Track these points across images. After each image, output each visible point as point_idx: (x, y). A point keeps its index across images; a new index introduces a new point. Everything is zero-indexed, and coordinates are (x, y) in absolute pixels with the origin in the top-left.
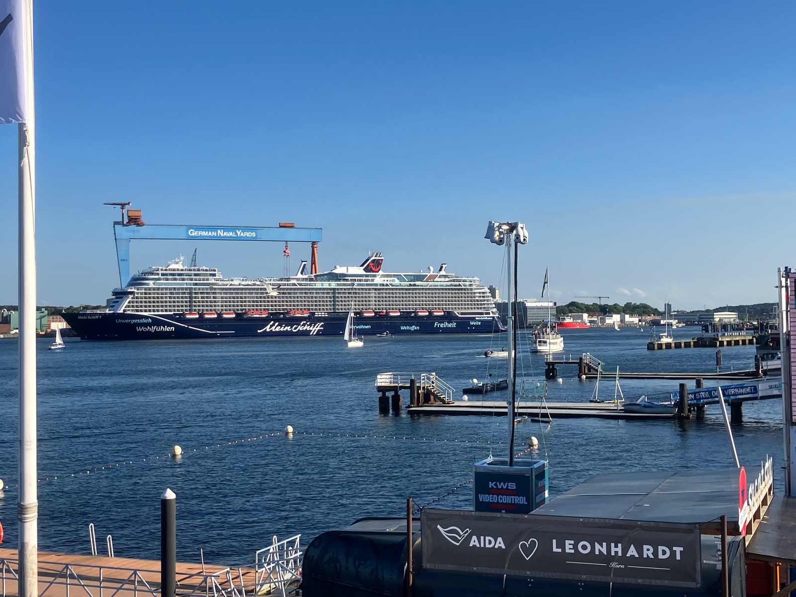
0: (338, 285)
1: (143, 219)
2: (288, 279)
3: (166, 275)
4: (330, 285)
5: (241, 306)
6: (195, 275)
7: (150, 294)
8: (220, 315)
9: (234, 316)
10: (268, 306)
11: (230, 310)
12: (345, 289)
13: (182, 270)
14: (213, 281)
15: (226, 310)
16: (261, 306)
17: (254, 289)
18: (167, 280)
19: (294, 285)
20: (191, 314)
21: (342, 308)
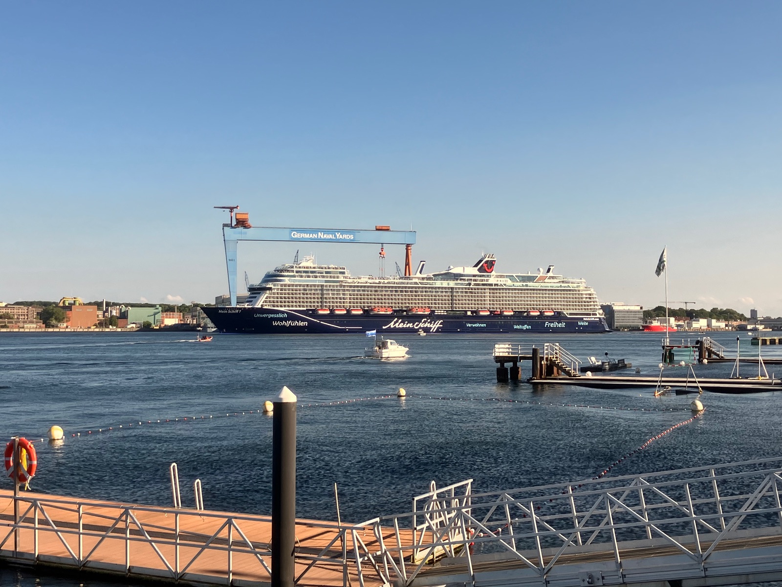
0: (456, 284)
1: (250, 222)
2: (410, 278)
3: (300, 272)
4: (448, 284)
5: (368, 303)
6: (327, 273)
7: (285, 290)
8: (348, 311)
9: (362, 312)
10: (392, 303)
11: (357, 307)
12: (462, 289)
13: (314, 268)
14: (342, 279)
15: (354, 307)
16: (385, 303)
17: (379, 287)
18: (301, 277)
20: (322, 309)
21: (459, 307)
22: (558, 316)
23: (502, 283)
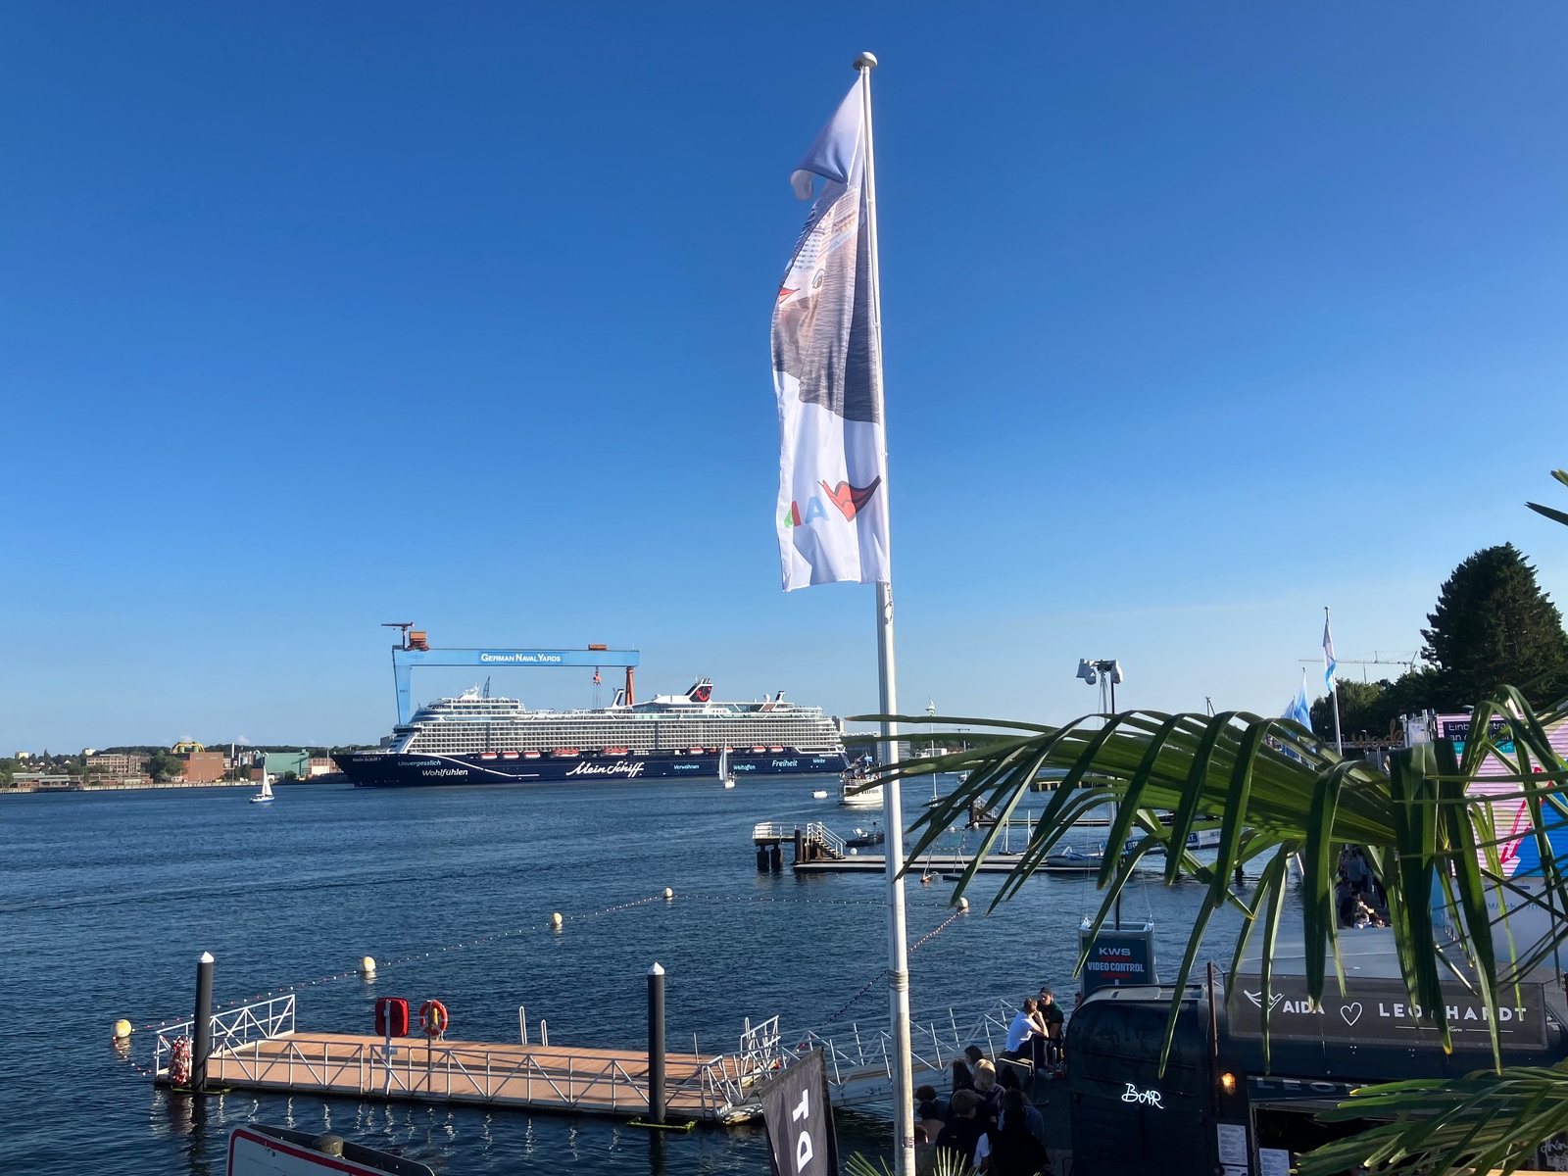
0: (661, 717)
1: (427, 643)
2: (602, 711)
3: (459, 707)
4: (651, 717)
5: (547, 744)
6: (494, 707)
7: (439, 730)
8: (522, 755)
9: (539, 756)
10: (579, 743)
11: (534, 749)
12: (669, 722)
13: (478, 702)
14: (515, 715)
15: (529, 749)
16: (570, 743)
17: (562, 723)
18: (460, 713)
19: (610, 717)
20: (487, 754)
21: (665, 745)
22: (789, 753)
23: (719, 714)
